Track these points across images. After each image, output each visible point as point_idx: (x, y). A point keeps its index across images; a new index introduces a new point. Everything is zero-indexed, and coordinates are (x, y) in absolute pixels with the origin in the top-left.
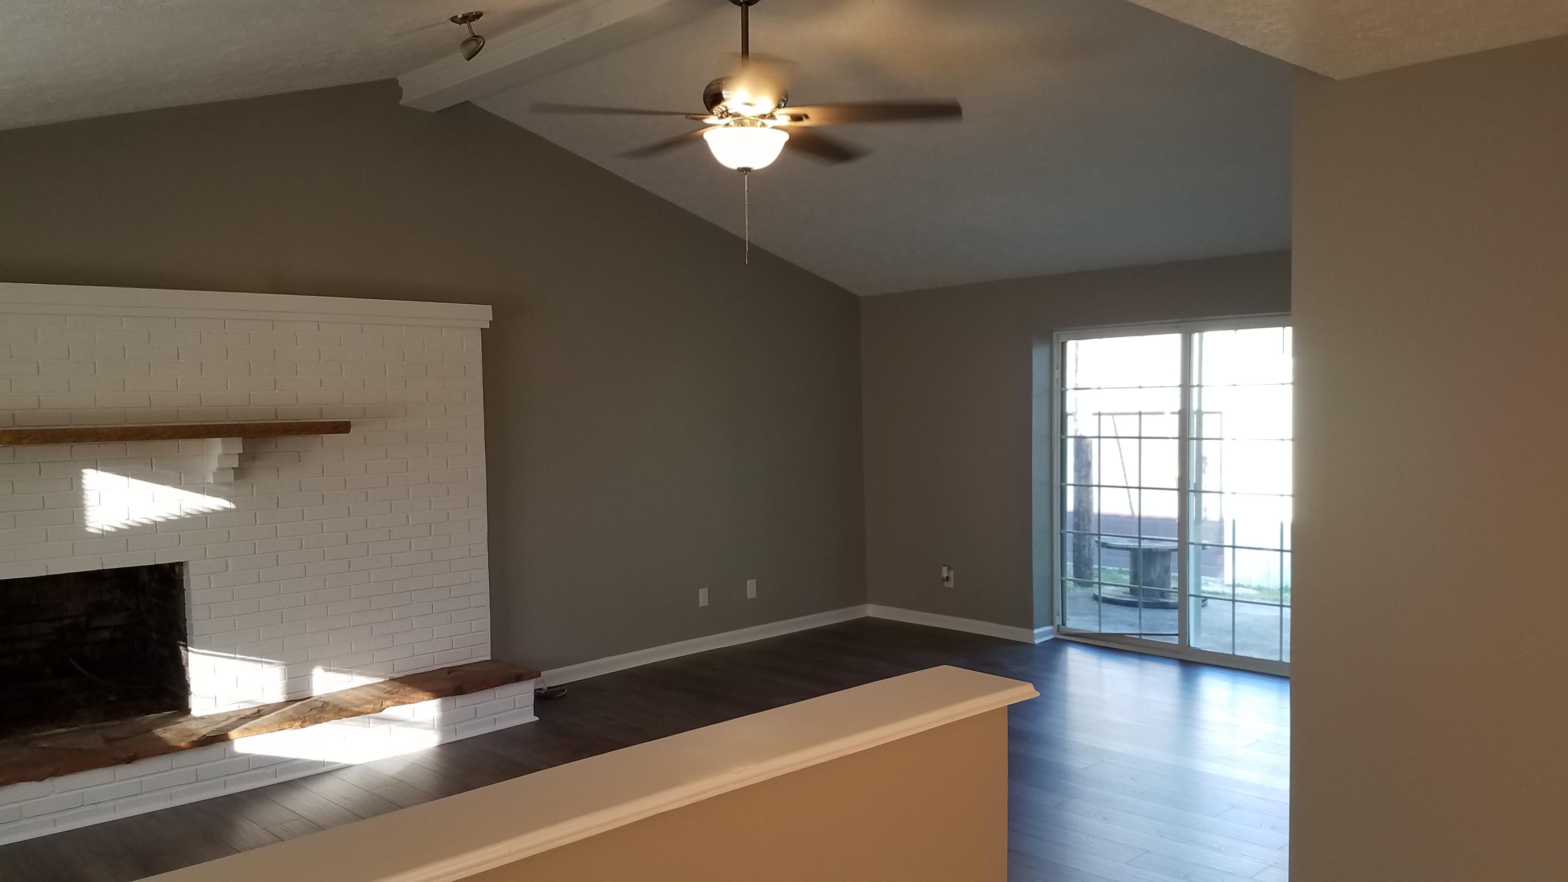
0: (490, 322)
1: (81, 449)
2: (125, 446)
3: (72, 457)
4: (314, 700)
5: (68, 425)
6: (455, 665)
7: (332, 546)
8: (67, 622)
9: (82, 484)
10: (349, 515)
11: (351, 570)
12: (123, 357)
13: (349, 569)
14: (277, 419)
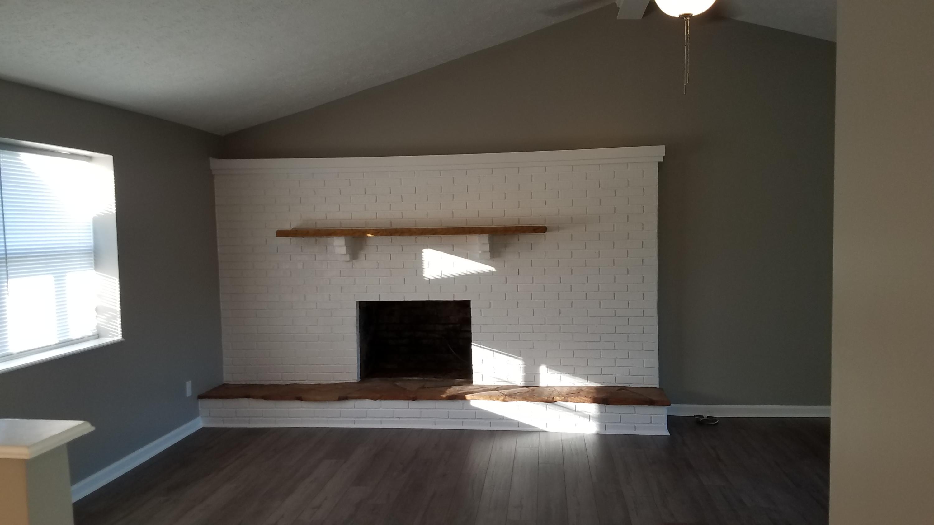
0: (664, 156)
1: (421, 239)
2: (440, 238)
3: (416, 242)
4: (539, 388)
5: (415, 227)
6: (631, 386)
7: (550, 300)
8: (451, 326)
9: (422, 255)
10: (561, 282)
11: (561, 316)
12: (440, 191)
13: (560, 315)
14: (519, 224)
